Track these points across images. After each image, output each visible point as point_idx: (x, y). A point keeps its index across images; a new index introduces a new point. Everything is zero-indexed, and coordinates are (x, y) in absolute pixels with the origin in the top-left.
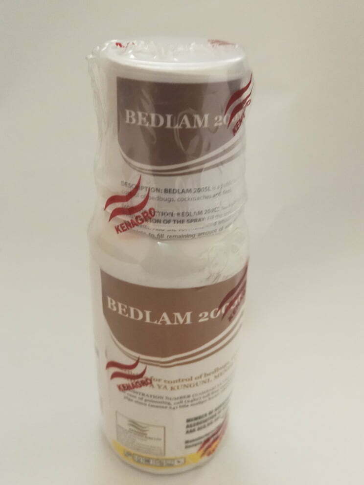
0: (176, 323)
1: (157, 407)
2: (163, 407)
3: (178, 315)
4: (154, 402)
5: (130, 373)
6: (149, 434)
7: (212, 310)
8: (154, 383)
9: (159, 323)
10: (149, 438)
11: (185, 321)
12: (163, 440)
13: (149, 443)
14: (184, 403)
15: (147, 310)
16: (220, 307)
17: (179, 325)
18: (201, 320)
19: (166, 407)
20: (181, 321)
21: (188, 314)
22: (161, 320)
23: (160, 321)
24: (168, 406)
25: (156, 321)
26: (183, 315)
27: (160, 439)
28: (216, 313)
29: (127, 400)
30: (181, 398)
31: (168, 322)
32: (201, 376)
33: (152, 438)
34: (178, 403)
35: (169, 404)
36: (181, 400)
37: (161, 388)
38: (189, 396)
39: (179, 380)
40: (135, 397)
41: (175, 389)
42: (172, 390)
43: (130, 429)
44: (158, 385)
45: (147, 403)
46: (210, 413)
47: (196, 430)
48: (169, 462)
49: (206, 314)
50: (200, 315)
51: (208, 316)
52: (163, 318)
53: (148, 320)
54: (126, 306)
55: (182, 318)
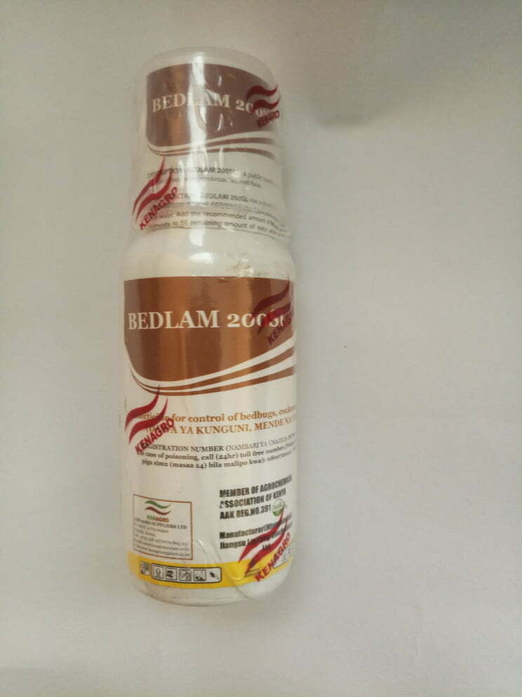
0: (200, 326)
1: (181, 466)
2: (188, 466)
3: (202, 313)
4: (177, 457)
5: (149, 418)
6: (172, 519)
7: (243, 314)
8: (177, 424)
9: (181, 327)
10: (172, 526)
11: (211, 323)
12: (189, 528)
13: (171, 535)
14: (215, 460)
15: (167, 311)
16: (255, 314)
17: (205, 329)
18: (230, 325)
19: (192, 466)
20: (206, 323)
21: (214, 313)
22: (183, 321)
23: (181, 324)
24: (194, 463)
25: (177, 324)
26: (208, 315)
27: (185, 527)
28: (249, 320)
29: (145, 465)
30: (211, 449)
31: (192, 325)
32: (235, 416)
33: (175, 527)
34: (207, 458)
35: (196, 459)
36: (211, 453)
37: (186, 431)
38: (221, 448)
39: (208, 417)
40: (154, 455)
41: (202, 433)
42: (198, 433)
43: (148, 516)
44: (181, 427)
45: (169, 461)
46: (255, 490)
47: (235, 514)
48: (198, 573)
49: (237, 317)
50: (229, 317)
51: (239, 322)
52: (186, 320)
53: (169, 326)
54: (145, 313)
55: (208, 318)
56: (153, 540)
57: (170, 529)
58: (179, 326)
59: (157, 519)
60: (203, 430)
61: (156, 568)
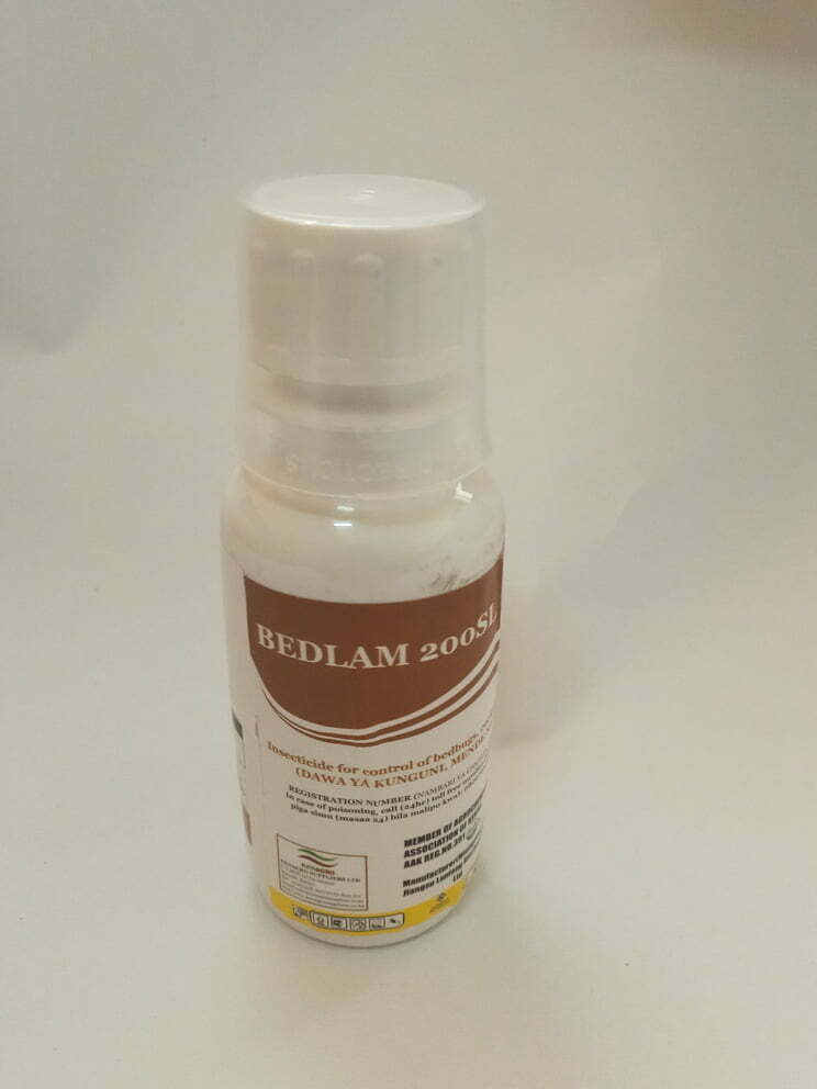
0: (380, 665)
1: (351, 820)
2: (362, 820)
3: (384, 650)
4: (346, 810)
6: (338, 872)
8: (345, 776)
10: (339, 879)
11: (397, 661)
12: (363, 882)
13: (338, 887)
14: (399, 811)
18: (425, 659)
19: (367, 820)
20: (390, 661)
21: (402, 648)
22: (355, 660)
24: (372, 817)
26: (392, 652)
27: (357, 880)
29: (296, 812)
30: (394, 800)
31: (368, 665)
32: (427, 760)
33: (344, 879)
34: (389, 810)
35: (373, 813)
36: (394, 805)
37: (359, 783)
38: (407, 798)
39: (390, 768)
40: (312, 804)
41: (382, 786)
42: (377, 786)
43: (303, 865)
44: (353, 780)
45: (333, 813)
46: (447, 828)
47: (423, 860)
48: (376, 922)
49: (434, 647)
50: (424, 649)
51: (438, 651)
52: (359, 658)
53: (331, 662)
54: (291, 639)
55: (392, 655)
56: (311, 889)
57: (336, 882)
58: (349, 664)
59: (318, 870)
60: (384, 783)
61: (316, 916)
